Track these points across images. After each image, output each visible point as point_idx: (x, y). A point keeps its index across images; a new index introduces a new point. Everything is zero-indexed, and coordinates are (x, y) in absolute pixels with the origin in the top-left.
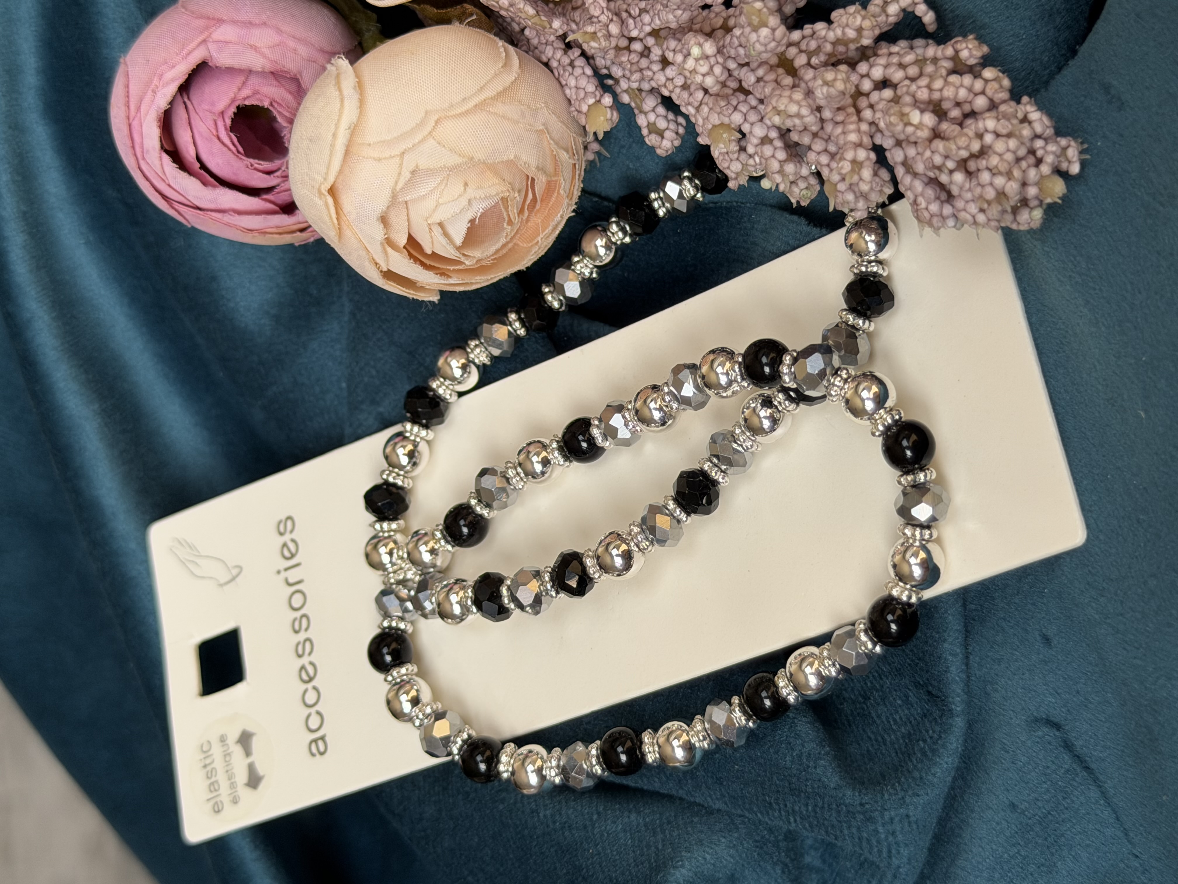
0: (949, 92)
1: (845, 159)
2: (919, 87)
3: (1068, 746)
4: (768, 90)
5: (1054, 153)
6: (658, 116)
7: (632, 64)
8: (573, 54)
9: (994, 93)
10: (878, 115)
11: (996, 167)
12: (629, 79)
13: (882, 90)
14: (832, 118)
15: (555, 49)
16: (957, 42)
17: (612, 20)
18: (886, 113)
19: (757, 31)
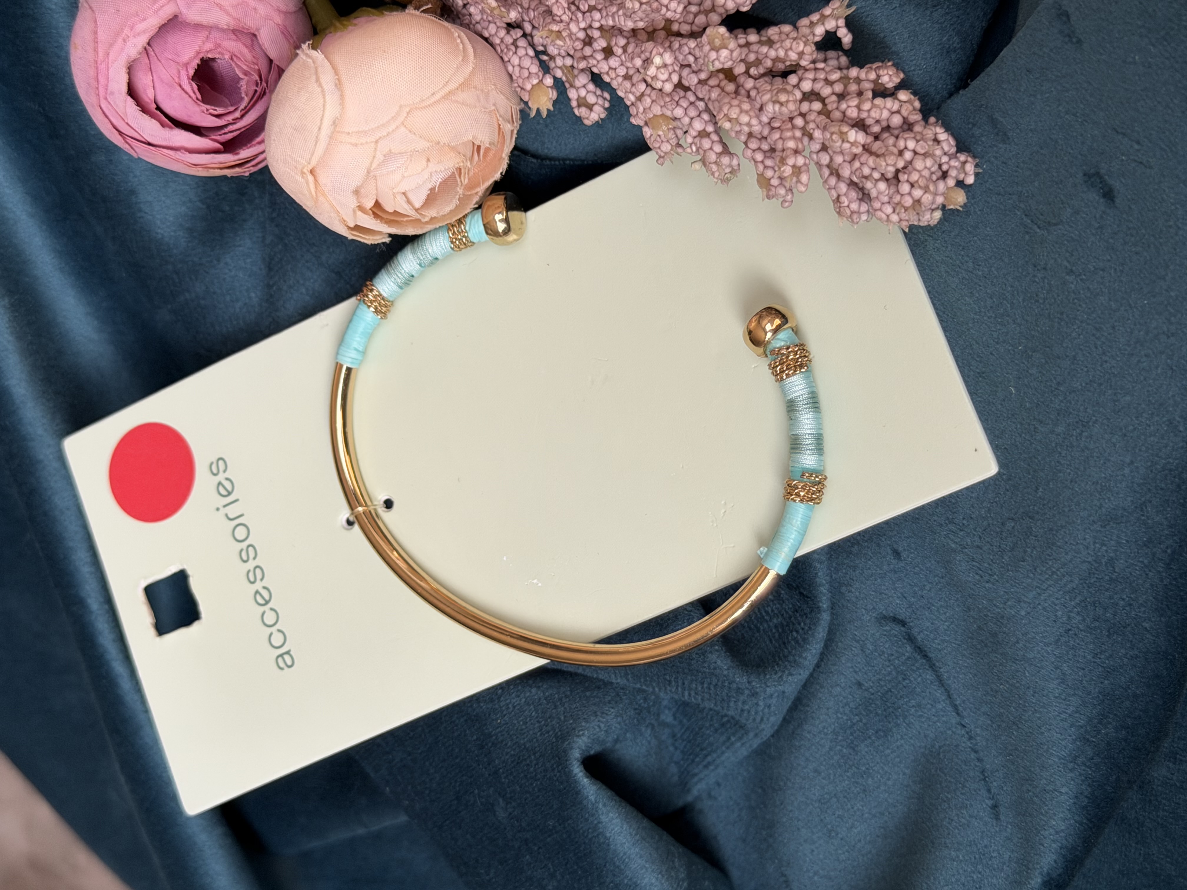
0: (875, 114)
1: (787, 164)
2: (849, 107)
4: (714, 95)
5: (956, 167)
7: (575, 50)
8: (516, 34)
9: (908, 115)
10: (812, 125)
11: (917, 181)
12: (563, 57)
13: (811, 102)
14: (769, 123)
15: (498, 27)
16: (878, 68)
17: (571, 19)
18: (825, 129)
19: (717, 51)
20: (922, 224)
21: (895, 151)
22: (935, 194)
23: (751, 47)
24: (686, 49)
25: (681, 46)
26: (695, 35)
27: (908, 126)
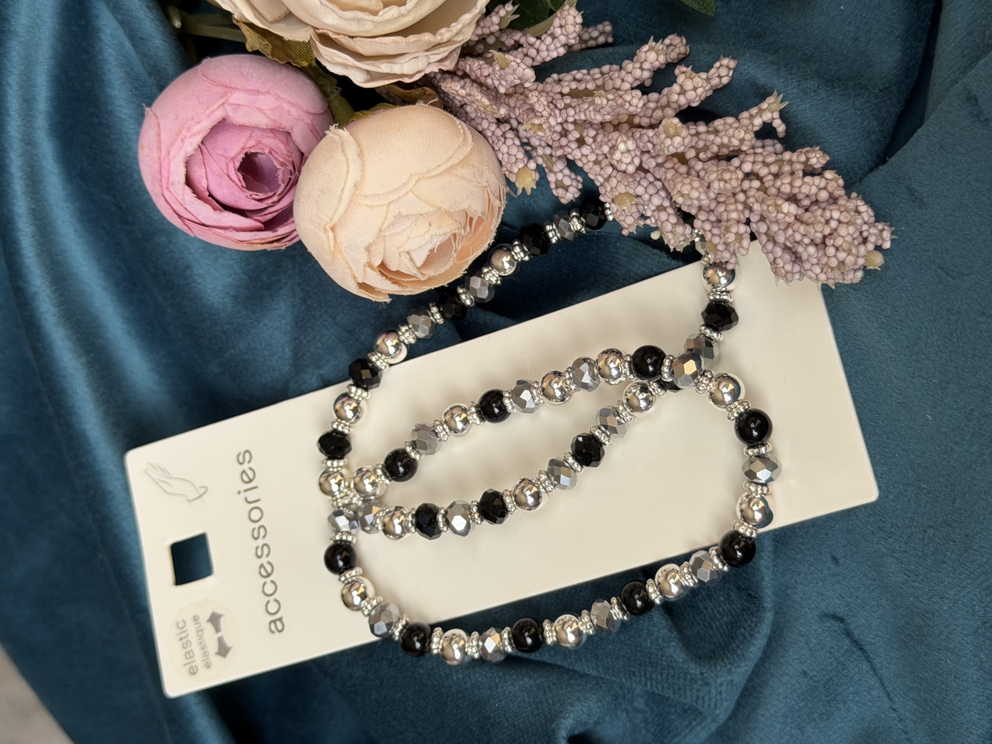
0: (805, 190)
1: (731, 232)
2: (783, 184)
3: (848, 634)
4: (669, 175)
5: (875, 234)
6: (564, 176)
7: (554, 141)
8: (505, 128)
9: (834, 190)
10: (751, 200)
11: (841, 246)
12: (544, 147)
13: (751, 180)
14: (716, 199)
15: (490, 123)
16: (807, 152)
17: (550, 114)
18: (762, 202)
19: (672, 139)
20: (846, 282)
21: (823, 220)
22: (858, 256)
23: (700, 136)
24: (646, 138)
25: (641, 136)
26: (652, 126)
27: (833, 200)
